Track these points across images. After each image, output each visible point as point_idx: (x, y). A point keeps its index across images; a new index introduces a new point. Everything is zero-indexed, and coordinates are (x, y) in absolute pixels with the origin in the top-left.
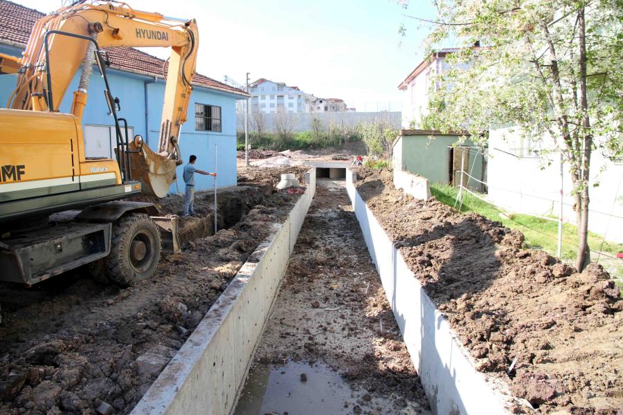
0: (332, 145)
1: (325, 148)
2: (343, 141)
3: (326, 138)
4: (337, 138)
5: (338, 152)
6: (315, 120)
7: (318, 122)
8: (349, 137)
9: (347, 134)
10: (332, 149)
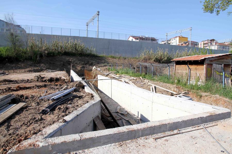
0: (30, 59)
1: (23, 62)
2: (41, 56)
3: (25, 53)
4: (35, 53)
5: (35, 66)
6: (12, 34)
7: (16, 36)
8: (46, 52)
9: (45, 50)
10: (30, 63)
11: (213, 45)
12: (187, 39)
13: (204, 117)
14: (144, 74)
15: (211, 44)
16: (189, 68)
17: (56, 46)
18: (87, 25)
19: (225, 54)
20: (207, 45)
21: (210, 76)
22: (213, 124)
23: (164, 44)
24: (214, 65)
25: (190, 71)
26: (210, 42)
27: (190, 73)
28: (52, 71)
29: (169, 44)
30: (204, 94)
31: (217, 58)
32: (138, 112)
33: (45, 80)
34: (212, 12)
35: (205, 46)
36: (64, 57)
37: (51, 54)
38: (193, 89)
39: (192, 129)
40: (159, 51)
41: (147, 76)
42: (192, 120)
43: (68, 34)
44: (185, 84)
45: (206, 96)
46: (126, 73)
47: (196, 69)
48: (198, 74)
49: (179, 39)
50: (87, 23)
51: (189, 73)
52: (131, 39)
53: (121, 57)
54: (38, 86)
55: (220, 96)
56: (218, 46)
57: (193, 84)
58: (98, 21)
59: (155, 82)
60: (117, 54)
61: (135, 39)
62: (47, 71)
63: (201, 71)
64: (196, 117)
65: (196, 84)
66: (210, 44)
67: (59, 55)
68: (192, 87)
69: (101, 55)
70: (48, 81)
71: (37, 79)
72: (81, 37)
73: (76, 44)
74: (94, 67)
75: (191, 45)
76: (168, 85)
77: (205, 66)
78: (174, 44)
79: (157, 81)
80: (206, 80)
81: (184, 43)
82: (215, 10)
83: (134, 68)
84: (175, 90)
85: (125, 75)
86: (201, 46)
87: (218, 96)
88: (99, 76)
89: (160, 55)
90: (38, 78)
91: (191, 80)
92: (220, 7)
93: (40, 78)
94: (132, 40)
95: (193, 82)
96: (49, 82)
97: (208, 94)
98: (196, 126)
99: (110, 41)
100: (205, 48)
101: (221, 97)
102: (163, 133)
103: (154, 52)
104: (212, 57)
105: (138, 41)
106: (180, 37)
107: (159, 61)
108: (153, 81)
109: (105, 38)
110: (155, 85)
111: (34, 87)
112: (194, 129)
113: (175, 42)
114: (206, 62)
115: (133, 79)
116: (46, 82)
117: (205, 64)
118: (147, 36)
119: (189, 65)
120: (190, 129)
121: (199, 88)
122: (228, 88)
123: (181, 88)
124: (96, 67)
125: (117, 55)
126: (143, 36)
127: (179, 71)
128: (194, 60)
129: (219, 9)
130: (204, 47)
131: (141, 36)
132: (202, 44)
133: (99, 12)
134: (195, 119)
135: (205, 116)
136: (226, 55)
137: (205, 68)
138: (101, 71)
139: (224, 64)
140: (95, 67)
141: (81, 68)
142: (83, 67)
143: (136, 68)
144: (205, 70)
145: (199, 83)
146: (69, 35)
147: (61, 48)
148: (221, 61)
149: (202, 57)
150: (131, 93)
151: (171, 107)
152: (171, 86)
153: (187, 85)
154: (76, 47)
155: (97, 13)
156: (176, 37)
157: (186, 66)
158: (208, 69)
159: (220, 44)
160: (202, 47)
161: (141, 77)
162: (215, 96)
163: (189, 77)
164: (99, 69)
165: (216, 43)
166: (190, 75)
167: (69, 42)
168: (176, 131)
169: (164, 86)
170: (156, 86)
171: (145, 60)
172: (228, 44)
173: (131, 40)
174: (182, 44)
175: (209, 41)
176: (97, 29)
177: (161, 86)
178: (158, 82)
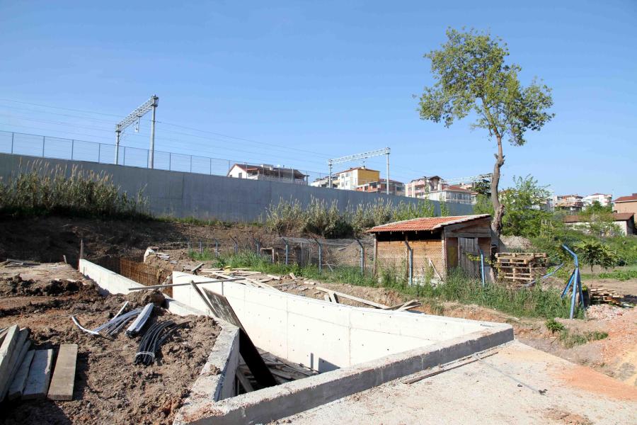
11: (437, 189)
12: (378, 175)
13: (474, 341)
14: (295, 264)
15: (433, 187)
16: (409, 248)
17: (31, 188)
18: (119, 132)
19: (478, 216)
20: (423, 190)
21: (455, 265)
22: (491, 353)
23: (322, 185)
24: (462, 241)
25: (412, 255)
26: (430, 184)
27: (412, 258)
28: (24, 264)
29: (335, 186)
30: (447, 305)
31: (465, 225)
32: (312, 355)
33: (38, 290)
34: (437, 119)
35: (419, 191)
36: (53, 222)
37: (13, 212)
38: (423, 295)
39: (460, 364)
40: (314, 206)
41: (306, 272)
42: (457, 347)
43: (66, 156)
44: (403, 286)
45: (453, 308)
46: (245, 265)
47: (425, 250)
48: (430, 262)
49: (359, 175)
50: (119, 126)
51: (410, 260)
52: (236, 172)
53: (218, 223)
54: (37, 306)
55: (480, 305)
56: (447, 192)
57: (421, 284)
58: (154, 122)
59: (331, 284)
60: (207, 213)
61: (248, 172)
62: (9, 262)
63: (436, 254)
64: (463, 341)
65: (427, 284)
66: (430, 187)
67: (39, 215)
68: (420, 292)
69: (163, 216)
70: (45, 291)
71: (11, 288)
72: (104, 164)
73: (91, 185)
74: (149, 250)
75: (390, 190)
76: (364, 289)
77: (443, 241)
78: (348, 188)
79: (334, 281)
80: (448, 274)
81: (371, 184)
82: (443, 116)
83: (269, 252)
84: (384, 299)
85: (245, 270)
86: (409, 192)
87: (477, 306)
88: (175, 274)
89: (317, 215)
90: (14, 283)
91: (414, 275)
92: (452, 110)
93: (21, 283)
94: (240, 174)
95: (419, 279)
96: (48, 295)
97: (455, 304)
98: (465, 357)
99: (185, 180)
100: (418, 197)
101: (482, 308)
102: (416, 374)
103: (304, 206)
104: (456, 223)
105: (255, 177)
106: (360, 169)
107: (315, 229)
108: (325, 282)
109: (173, 169)
110: (334, 292)
111: (24, 308)
112: (463, 362)
113: (349, 182)
114: (446, 233)
115: (274, 279)
116: (42, 295)
117: (443, 238)
118: (278, 166)
119: (409, 240)
120: (456, 363)
121: (436, 293)
122: (493, 288)
123: (397, 294)
124: (155, 250)
125: (207, 216)
126: (268, 165)
127: (386, 256)
128: (421, 231)
129: (450, 115)
130: (416, 194)
131: (262, 166)
132: (413, 188)
133: (156, 99)
134: (462, 344)
135: (475, 338)
136: (481, 218)
137: (443, 248)
138: (174, 262)
139: (479, 238)
140: (151, 251)
141: (106, 253)
142: (114, 251)
143: (273, 251)
144: (443, 251)
145: (434, 281)
146: (68, 157)
147: (46, 195)
148: (472, 230)
149: (434, 224)
150: (288, 312)
151: (396, 334)
152: (374, 292)
153: (408, 287)
154: (92, 192)
155: (150, 100)
156: (351, 169)
157: (403, 242)
158: (450, 249)
159: (451, 187)
160: (413, 196)
161: (291, 274)
162: (470, 306)
163: (410, 268)
164: (164, 255)
165: (443, 186)
166: (412, 263)
167: (71, 179)
168: (436, 369)
169: (355, 292)
170: (337, 293)
171: (282, 229)
172: (468, 189)
173: (238, 177)
174: (366, 188)
175: (428, 181)
176: (151, 143)
177: (348, 294)
178: (340, 285)
